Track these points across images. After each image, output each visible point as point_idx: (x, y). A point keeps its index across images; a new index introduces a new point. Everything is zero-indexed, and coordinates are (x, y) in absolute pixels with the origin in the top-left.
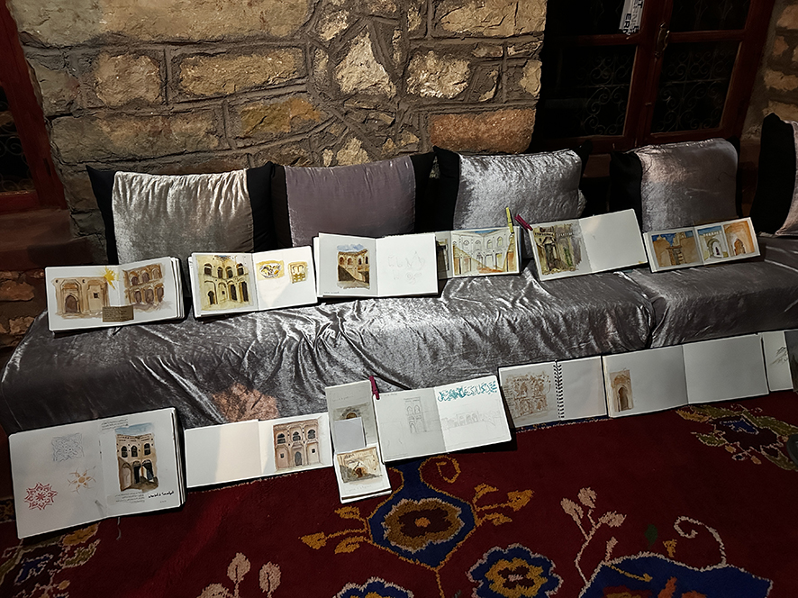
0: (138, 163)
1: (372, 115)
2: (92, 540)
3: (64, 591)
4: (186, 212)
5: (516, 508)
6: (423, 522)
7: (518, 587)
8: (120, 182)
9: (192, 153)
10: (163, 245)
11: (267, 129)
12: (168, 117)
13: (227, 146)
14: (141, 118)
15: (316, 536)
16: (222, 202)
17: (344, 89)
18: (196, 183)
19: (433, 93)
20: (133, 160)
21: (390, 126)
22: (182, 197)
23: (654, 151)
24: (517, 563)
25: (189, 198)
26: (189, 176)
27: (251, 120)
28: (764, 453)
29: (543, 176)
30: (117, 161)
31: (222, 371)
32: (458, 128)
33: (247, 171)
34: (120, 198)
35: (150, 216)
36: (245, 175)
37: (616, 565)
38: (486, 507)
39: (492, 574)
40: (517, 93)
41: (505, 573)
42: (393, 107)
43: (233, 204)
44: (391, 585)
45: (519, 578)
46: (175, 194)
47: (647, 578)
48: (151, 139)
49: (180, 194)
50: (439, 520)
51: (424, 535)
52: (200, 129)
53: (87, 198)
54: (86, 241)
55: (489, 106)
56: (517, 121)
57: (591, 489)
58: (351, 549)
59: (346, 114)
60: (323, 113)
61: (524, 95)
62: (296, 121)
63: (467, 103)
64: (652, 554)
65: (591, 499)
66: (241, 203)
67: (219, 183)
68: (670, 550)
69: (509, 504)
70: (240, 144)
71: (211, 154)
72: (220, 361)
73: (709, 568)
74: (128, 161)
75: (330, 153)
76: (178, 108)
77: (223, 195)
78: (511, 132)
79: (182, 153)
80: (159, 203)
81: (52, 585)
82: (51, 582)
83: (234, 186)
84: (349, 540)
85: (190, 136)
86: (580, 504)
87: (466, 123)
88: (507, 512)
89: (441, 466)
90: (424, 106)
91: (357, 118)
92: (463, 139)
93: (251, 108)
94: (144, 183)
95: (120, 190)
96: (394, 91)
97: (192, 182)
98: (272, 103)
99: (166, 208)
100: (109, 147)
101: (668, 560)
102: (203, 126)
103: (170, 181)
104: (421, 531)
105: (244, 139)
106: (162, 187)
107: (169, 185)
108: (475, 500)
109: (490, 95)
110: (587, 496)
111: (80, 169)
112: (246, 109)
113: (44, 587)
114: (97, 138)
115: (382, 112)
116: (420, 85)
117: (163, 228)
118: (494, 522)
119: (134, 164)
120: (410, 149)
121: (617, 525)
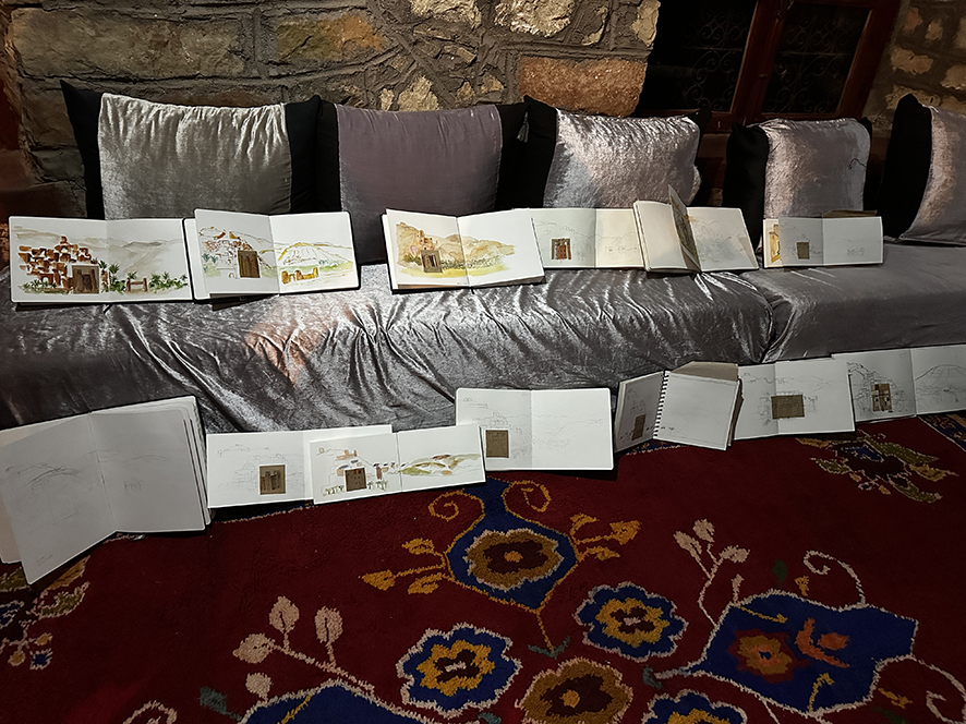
0: (131, 85)
1: (448, 49)
2: (78, 582)
3: (45, 647)
4: (203, 155)
5: (622, 541)
6: (513, 557)
7: (637, 631)
8: (109, 108)
9: (208, 78)
10: (169, 198)
11: (309, 55)
12: (176, 23)
13: (255, 73)
14: (140, 21)
15: (380, 575)
16: (252, 144)
17: (416, 9)
18: (216, 118)
19: (527, 27)
20: (126, 80)
21: (470, 65)
22: (196, 134)
23: (783, 126)
24: (631, 604)
25: (207, 138)
26: (205, 108)
27: (291, 40)
28: (891, 482)
29: (656, 145)
30: (102, 80)
31: (255, 367)
32: (554, 77)
33: (286, 107)
34: (109, 128)
35: (153, 157)
36: (283, 113)
37: (746, 606)
38: (589, 540)
39: (604, 615)
40: (627, 40)
41: (619, 615)
42: (475, 40)
43: (267, 149)
44: (483, 631)
45: (636, 621)
46: (187, 129)
47: (781, 619)
48: (153, 52)
49: (194, 129)
50: (532, 555)
51: (517, 571)
52: (220, 45)
53: (58, 128)
54: (54, 189)
55: (592, 52)
56: (625, 76)
57: (708, 521)
58: (428, 590)
59: (415, 44)
60: (387, 39)
61: (635, 42)
62: (350, 47)
63: (566, 46)
64: (784, 593)
65: (709, 533)
66: (278, 148)
67: (247, 120)
68: (804, 588)
69: (614, 536)
70: (274, 72)
71: (234, 83)
72: (252, 352)
73: (847, 608)
74: (118, 80)
75: (390, 94)
76: (192, 12)
77: (253, 135)
78: (616, 88)
79: (194, 77)
80: (165, 140)
81: (27, 639)
82: (26, 635)
83: (268, 125)
84: (425, 579)
85: (206, 54)
86: (697, 538)
87: (564, 71)
88: (613, 545)
89: (528, 493)
90: (514, 44)
91: (429, 50)
92: (558, 91)
93: (292, 23)
94: (143, 112)
95: (110, 118)
96: (478, 19)
97: (210, 115)
98: (319, 19)
99: (174, 148)
100: (94, 59)
101: (803, 600)
102: (226, 41)
103: (180, 112)
104: (513, 567)
105: (278, 65)
106: (170, 118)
107: (179, 117)
108: (573, 532)
109: (595, 38)
110: (704, 528)
111: (49, 86)
112: (285, 23)
113: (16, 642)
114: (76, 43)
115: (463, 45)
116: (511, 15)
117: (170, 174)
118: (599, 556)
119: (126, 85)
120: (492, 98)
121: (741, 560)
